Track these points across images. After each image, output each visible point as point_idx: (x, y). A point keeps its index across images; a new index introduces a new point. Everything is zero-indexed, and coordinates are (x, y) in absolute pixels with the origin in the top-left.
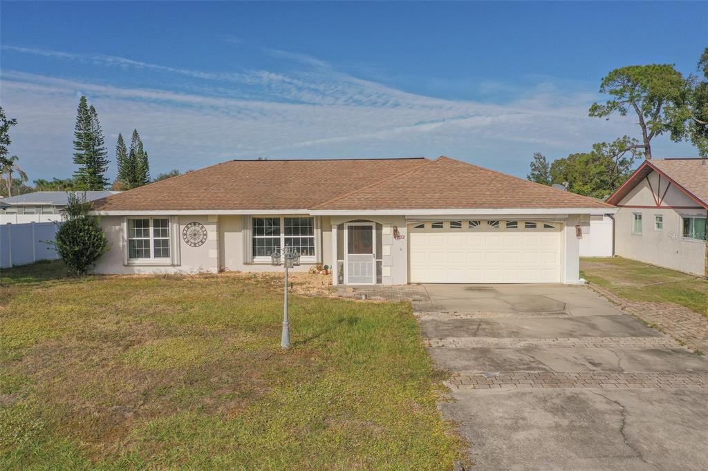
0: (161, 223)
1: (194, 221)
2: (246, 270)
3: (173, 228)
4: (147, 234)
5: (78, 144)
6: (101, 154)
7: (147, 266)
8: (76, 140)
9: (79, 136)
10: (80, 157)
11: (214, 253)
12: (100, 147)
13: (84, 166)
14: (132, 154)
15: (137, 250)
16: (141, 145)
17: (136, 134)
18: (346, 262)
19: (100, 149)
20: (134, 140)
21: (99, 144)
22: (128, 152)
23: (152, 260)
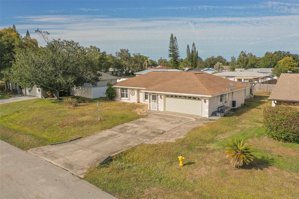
0: (126, 89)
1: (133, 90)
2: (144, 103)
3: (128, 90)
4: (124, 92)
5: (170, 50)
6: (178, 53)
7: (124, 100)
8: (170, 49)
9: (170, 47)
10: (170, 55)
11: (136, 98)
12: (177, 51)
13: (172, 58)
14: (192, 52)
15: (123, 96)
16: (195, 48)
17: (194, 44)
18: (151, 104)
19: (177, 52)
20: (193, 46)
21: (177, 50)
22: (191, 51)
23: (125, 98)
